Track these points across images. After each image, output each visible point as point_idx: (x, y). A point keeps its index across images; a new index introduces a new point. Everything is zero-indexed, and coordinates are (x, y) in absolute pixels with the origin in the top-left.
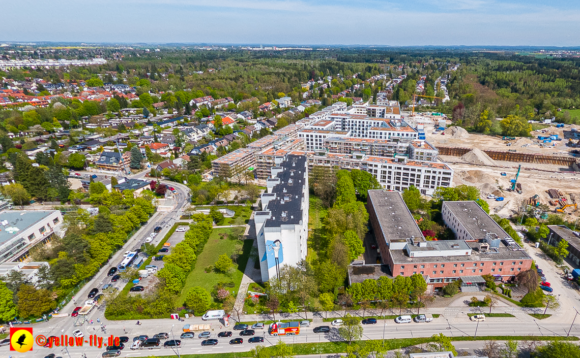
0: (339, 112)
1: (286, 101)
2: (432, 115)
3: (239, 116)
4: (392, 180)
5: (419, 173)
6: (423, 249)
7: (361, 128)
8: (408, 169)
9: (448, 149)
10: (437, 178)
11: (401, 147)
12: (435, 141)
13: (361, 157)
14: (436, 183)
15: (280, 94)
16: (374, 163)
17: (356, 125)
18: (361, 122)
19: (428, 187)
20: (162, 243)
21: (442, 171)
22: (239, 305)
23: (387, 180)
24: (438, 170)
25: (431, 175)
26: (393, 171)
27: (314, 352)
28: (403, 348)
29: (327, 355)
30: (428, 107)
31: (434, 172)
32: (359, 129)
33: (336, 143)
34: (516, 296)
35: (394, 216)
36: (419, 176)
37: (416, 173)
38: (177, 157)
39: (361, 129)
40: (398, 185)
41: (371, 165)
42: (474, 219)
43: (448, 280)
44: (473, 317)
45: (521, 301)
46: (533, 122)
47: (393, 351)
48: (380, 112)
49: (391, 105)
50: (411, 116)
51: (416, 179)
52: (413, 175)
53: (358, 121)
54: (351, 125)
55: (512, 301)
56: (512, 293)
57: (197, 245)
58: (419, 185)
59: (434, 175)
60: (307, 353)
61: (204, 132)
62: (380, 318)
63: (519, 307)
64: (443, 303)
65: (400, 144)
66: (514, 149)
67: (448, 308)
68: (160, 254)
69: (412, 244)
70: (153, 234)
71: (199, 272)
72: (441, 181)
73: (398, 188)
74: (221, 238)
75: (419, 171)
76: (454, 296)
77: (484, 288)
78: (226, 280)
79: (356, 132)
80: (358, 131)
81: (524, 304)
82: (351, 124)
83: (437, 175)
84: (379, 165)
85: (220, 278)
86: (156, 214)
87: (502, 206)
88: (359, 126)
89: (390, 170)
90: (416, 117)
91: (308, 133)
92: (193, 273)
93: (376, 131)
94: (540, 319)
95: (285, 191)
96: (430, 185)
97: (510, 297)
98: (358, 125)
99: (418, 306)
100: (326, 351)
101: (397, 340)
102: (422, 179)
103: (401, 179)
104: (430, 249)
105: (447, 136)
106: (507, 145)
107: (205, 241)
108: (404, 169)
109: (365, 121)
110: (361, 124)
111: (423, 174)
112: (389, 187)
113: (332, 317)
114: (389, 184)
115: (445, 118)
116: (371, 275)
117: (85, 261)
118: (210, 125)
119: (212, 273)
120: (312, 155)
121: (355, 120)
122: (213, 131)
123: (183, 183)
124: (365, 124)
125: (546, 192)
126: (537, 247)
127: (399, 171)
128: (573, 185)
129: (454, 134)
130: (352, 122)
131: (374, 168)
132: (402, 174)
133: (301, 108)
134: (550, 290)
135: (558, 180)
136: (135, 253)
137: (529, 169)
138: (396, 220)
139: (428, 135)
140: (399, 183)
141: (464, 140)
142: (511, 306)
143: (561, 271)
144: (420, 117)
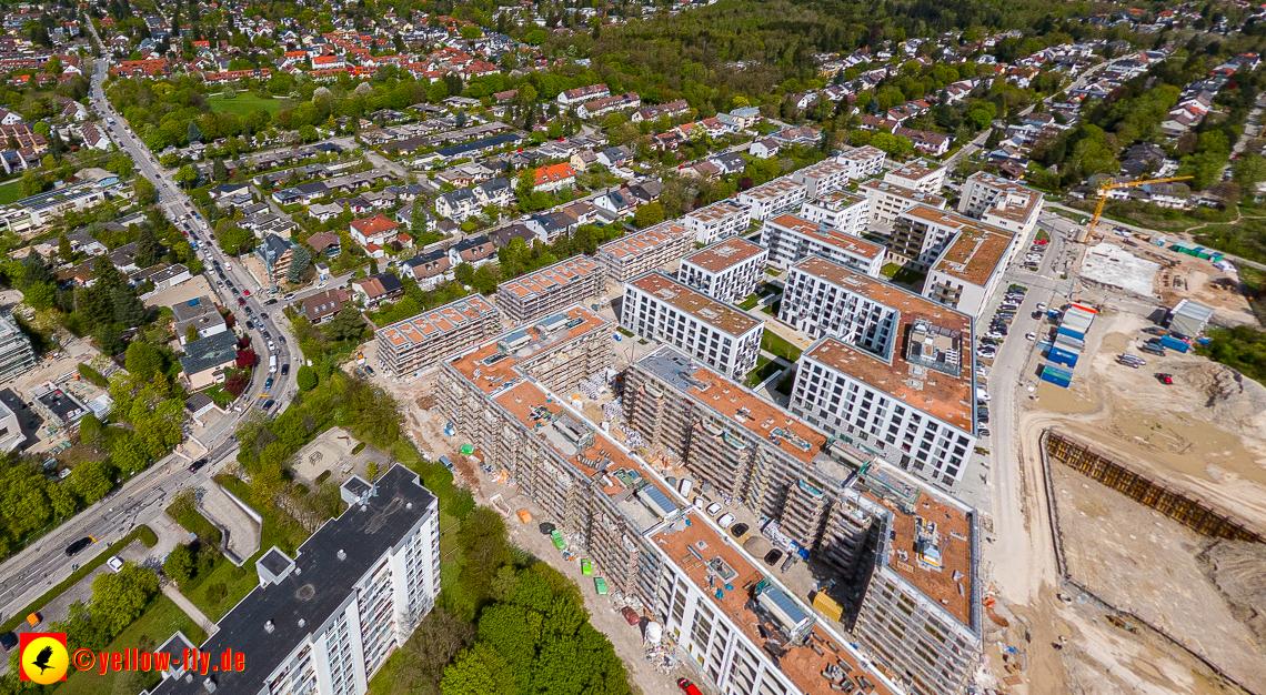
1: (744, 118)
2: (1176, 249)
3: (602, 158)
7: (825, 302)
12: (1107, 411)
15: (743, 98)
18: (828, 289)
30: (1169, 214)
33: (660, 385)
48: (941, 236)
50: (1083, 241)
53: (819, 282)
61: (492, 196)
79: (807, 305)
90: (1101, 248)
91: (646, 295)
93: (824, 367)
105: (1188, 399)
109: (840, 290)
115: (1226, 282)
121: (809, 277)
122: (515, 194)
124: (838, 298)
129: (1219, 405)
130: (803, 278)
139: (1096, 362)
144: (1117, 252)
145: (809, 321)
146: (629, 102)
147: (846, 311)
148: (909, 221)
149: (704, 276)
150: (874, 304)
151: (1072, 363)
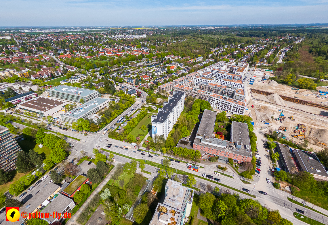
0: (217, 68)
1: (201, 58)
2: (266, 70)
3: (179, 65)
4: (220, 105)
5: (231, 105)
6: (207, 141)
8: (227, 103)
9: (261, 91)
10: (238, 109)
11: (231, 91)
12: (257, 86)
13: (210, 94)
14: (238, 111)
15: (199, 55)
16: (214, 97)
17: (220, 76)
18: (222, 75)
19: (234, 111)
20: (131, 116)
21: (241, 106)
22: (142, 143)
23: (218, 105)
24: (239, 106)
25: (236, 107)
26: (221, 102)
27: (155, 166)
28: (183, 175)
29: (158, 168)
30: (265, 66)
31: (238, 106)
33: (204, 85)
34: (240, 170)
35: (207, 124)
36: (231, 106)
37: (230, 105)
38: (150, 82)
39: (222, 77)
40: (222, 108)
41: (213, 98)
42: (240, 132)
43: (214, 155)
44: (215, 173)
45: (241, 173)
46: (324, 80)
47: (179, 175)
48: (236, 69)
49: (243, 65)
50: (254, 71)
51: (229, 107)
52: (229, 105)
53: (221, 74)
55: (237, 172)
56: (239, 169)
57: (139, 119)
58: (230, 110)
59: (237, 107)
60: (153, 165)
61: (163, 72)
62: (182, 161)
63: (239, 175)
64: (208, 163)
65: (230, 89)
66: (297, 97)
67: (208, 166)
68: (129, 119)
69: (204, 138)
70: (131, 111)
71: (136, 128)
72: (240, 110)
73: (222, 109)
74: (149, 117)
75: (231, 104)
76: (214, 162)
77: (228, 163)
78: (143, 133)
79: (219, 78)
80: (220, 78)
81: (242, 175)
83: (239, 108)
84: (216, 99)
85: (141, 132)
86: (135, 104)
87: (266, 127)
89: (220, 101)
90: (257, 71)
91: (197, 78)
92: (135, 128)
93: (224, 81)
94: (244, 183)
95: (167, 108)
96: (235, 111)
97: (237, 170)
99: (197, 161)
100: (158, 167)
101: (182, 171)
102: (232, 108)
103: (224, 106)
104: (210, 142)
105: (266, 84)
106: (296, 94)
107: (143, 117)
108: (225, 102)
109: (224, 75)
111: (233, 106)
112: (218, 108)
113: (167, 156)
114: (218, 107)
115: (272, 73)
116: (185, 145)
117: (109, 118)
118: (166, 69)
119: (140, 129)
120: (192, 90)
122: (167, 71)
123: (147, 93)
125: (297, 124)
126: (268, 151)
127: (223, 102)
128: (318, 123)
130: (219, 74)
131: (213, 99)
132: (224, 104)
133: (205, 63)
134: (259, 173)
135: (310, 119)
136: (123, 117)
137: (298, 110)
138: (207, 125)
139: (256, 82)
140: (223, 107)
141: (273, 87)
142: (235, 174)
143: (272, 166)
144: (258, 71)
145: (220, 81)
146: (179, 57)
148: (231, 67)
149: (204, 76)
150: (229, 75)
151: (253, 82)
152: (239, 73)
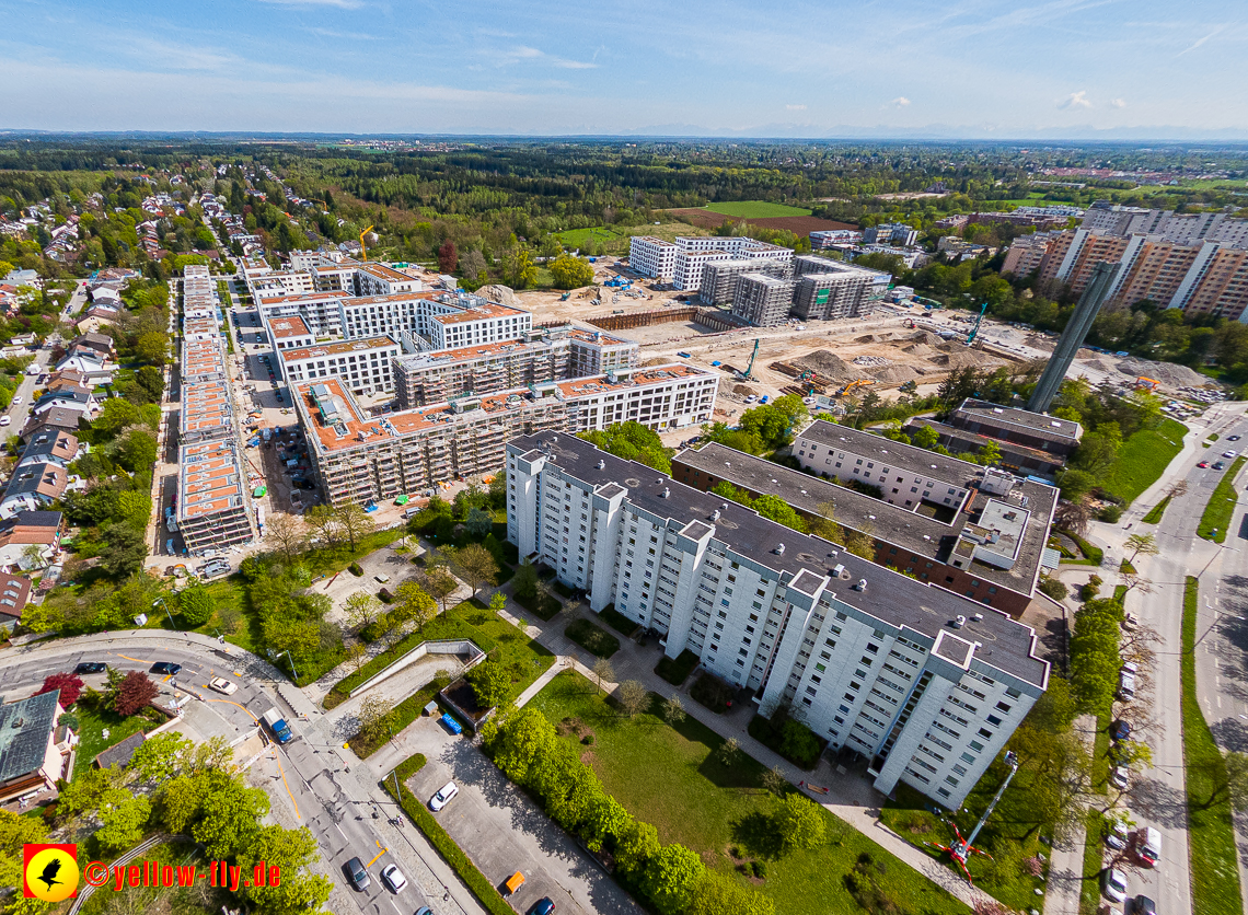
5: (668, 394)
7: (378, 320)
10: (695, 394)
11: (557, 349)
13: (552, 391)
14: (693, 403)
17: (365, 318)
19: (681, 412)
21: (705, 381)
24: (696, 381)
25: (687, 390)
31: (692, 385)
32: (374, 324)
36: (668, 399)
37: (664, 395)
41: (586, 403)
51: (662, 404)
52: (658, 400)
54: (354, 319)
59: (691, 389)
65: (555, 344)
72: (702, 396)
75: (669, 389)
82: (353, 316)
83: (695, 389)
84: (601, 399)
88: (373, 317)
89: (620, 402)
93: (456, 325)
96: (684, 408)
98: (369, 317)
102: (672, 403)
103: (638, 412)
108: (645, 393)
109: (384, 306)
110: (377, 312)
111: (674, 394)
121: (360, 307)
124: (385, 313)
131: (591, 407)
132: (640, 403)
147: (394, 319)
148: (324, 276)
150: (406, 303)
152: (406, 288)
